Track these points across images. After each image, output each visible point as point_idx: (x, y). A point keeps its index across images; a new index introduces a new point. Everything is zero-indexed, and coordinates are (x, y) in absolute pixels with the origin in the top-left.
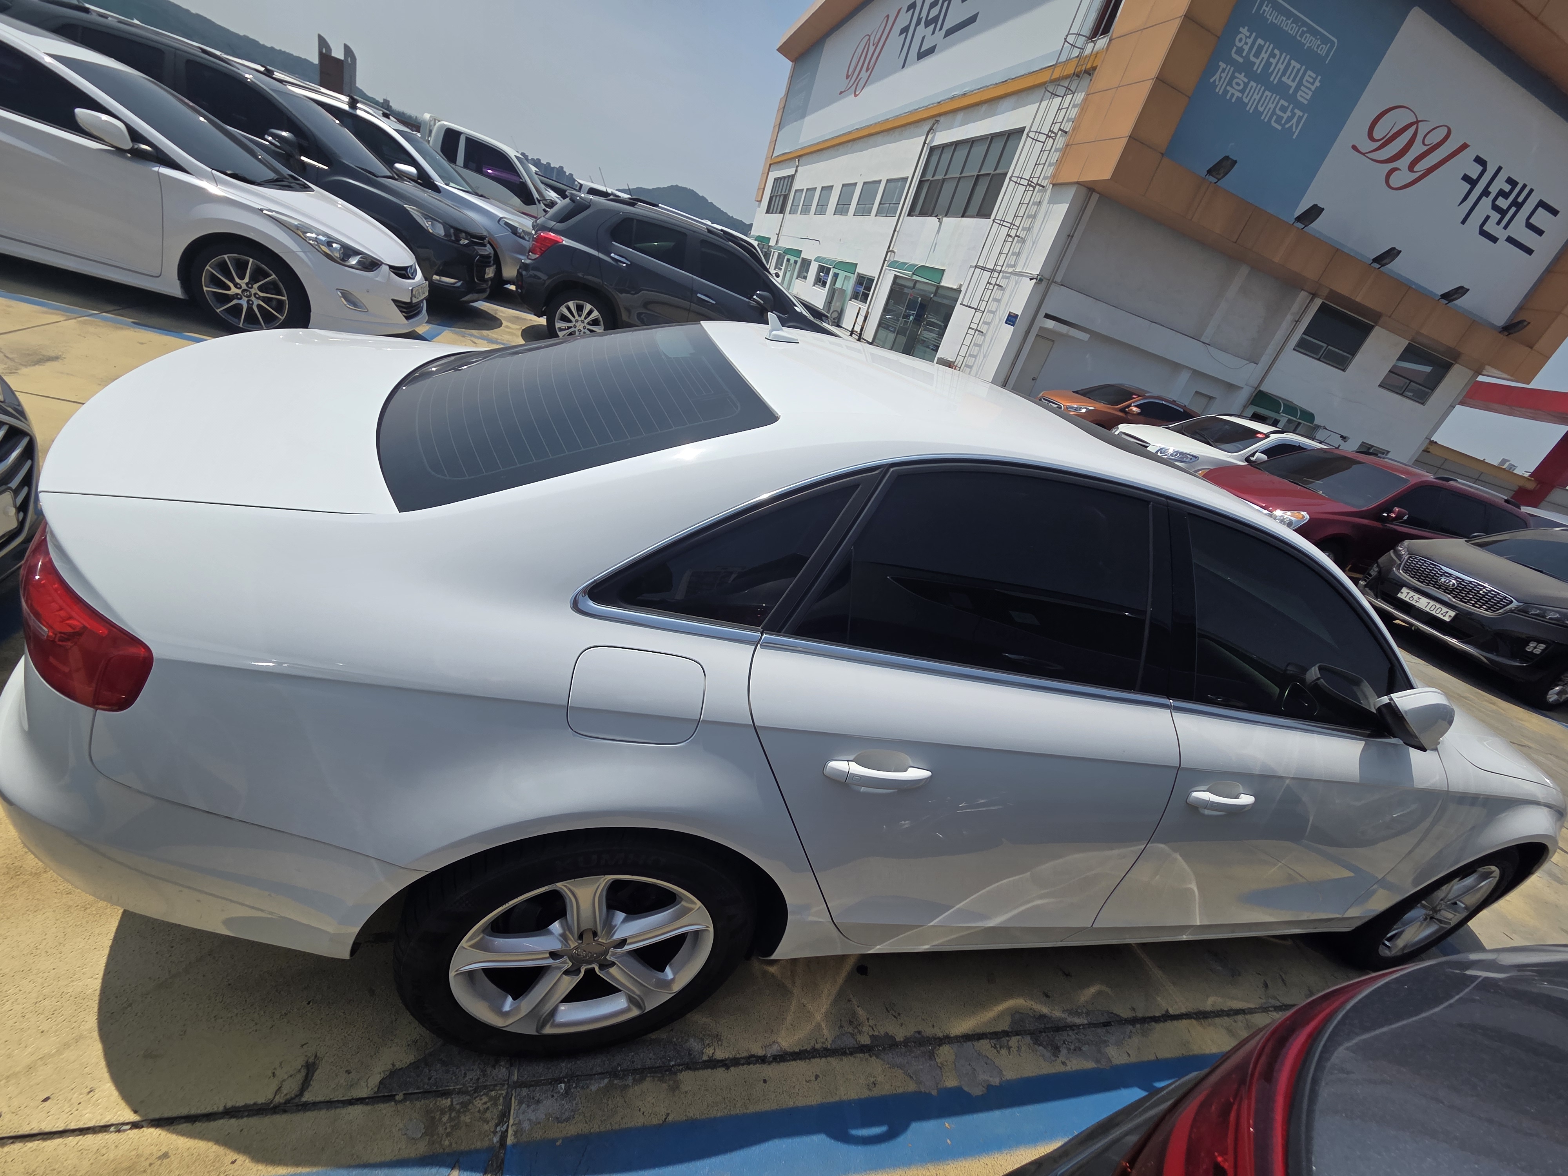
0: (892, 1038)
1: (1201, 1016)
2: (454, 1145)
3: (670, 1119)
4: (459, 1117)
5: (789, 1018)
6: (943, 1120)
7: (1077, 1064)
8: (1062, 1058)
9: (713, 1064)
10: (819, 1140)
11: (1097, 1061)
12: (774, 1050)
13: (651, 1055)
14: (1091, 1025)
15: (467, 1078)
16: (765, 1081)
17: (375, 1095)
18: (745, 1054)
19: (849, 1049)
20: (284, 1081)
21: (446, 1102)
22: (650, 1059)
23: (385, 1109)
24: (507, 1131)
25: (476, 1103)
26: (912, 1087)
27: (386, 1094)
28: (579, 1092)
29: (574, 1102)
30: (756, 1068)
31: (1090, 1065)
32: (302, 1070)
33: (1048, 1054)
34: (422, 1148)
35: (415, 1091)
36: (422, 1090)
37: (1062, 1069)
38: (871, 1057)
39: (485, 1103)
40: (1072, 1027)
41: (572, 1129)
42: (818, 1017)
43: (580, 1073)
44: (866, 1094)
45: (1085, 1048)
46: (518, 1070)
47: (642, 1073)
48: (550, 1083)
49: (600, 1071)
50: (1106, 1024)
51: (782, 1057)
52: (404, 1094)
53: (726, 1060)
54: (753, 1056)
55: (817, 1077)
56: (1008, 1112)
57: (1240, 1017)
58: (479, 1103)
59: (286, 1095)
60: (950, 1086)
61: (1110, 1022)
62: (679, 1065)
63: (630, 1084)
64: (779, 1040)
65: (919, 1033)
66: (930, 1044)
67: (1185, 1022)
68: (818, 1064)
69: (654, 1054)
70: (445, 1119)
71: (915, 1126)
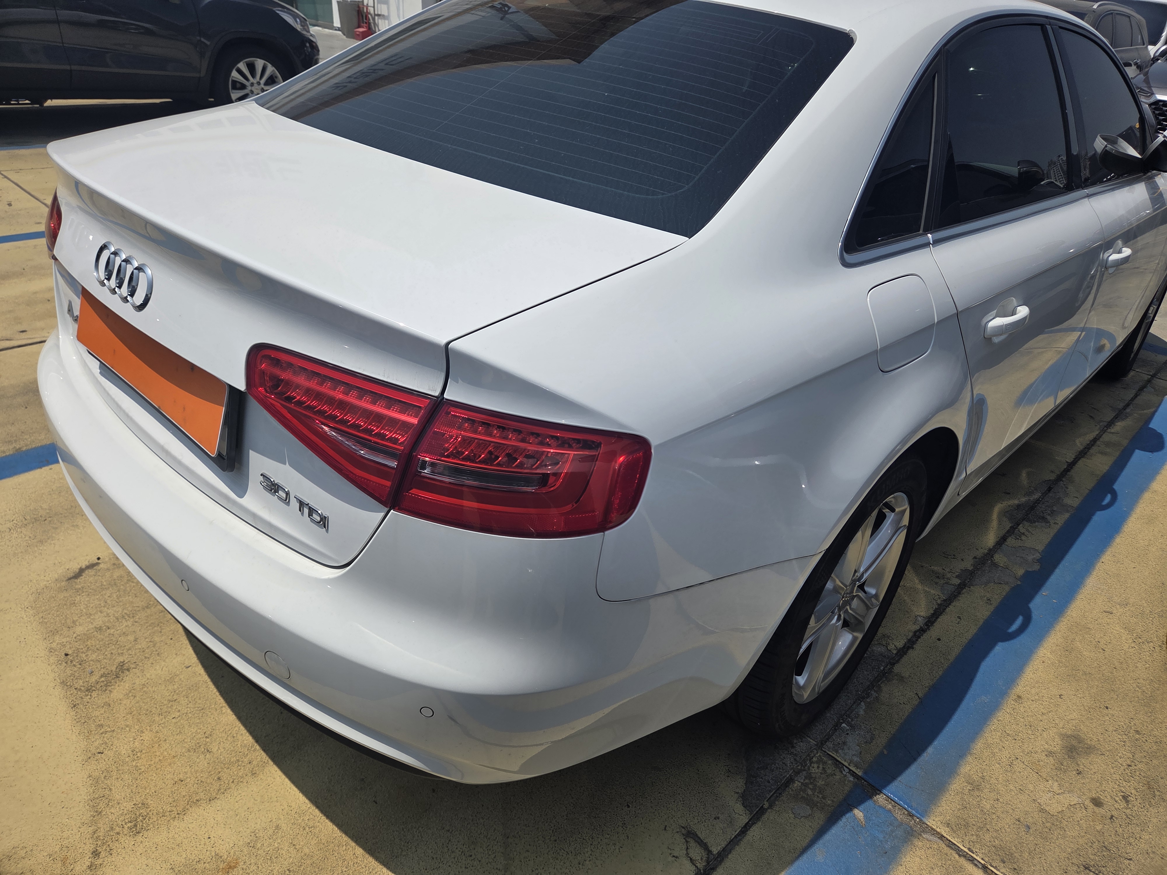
0: (966, 570)
1: (1083, 454)
2: (835, 800)
3: (920, 695)
4: (816, 785)
5: (906, 598)
6: (1040, 593)
7: (1062, 519)
8: (1052, 522)
9: (903, 651)
10: (1000, 648)
11: (1068, 511)
12: (921, 621)
13: (865, 672)
14: (1045, 494)
15: (789, 765)
16: (939, 639)
17: (752, 815)
18: (911, 634)
19: (954, 592)
20: (687, 854)
21: (797, 784)
22: (868, 675)
23: (770, 815)
24: (850, 770)
25: (813, 771)
26: (1007, 588)
27: (757, 809)
28: (857, 721)
29: (863, 727)
30: (925, 636)
31: (1067, 516)
32: (689, 840)
33: (1043, 524)
34: (820, 818)
35: (771, 794)
36: (774, 791)
37: (1058, 527)
38: (970, 588)
39: (818, 767)
40: (1037, 501)
41: (881, 740)
42: (920, 587)
43: (844, 712)
44: (992, 608)
45: (1055, 508)
46: (809, 737)
47: (875, 684)
48: (836, 730)
49: (852, 702)
50: (1050, 489)
51: (930, 621)
52: (767, 801)
53: (905, 644)
54: (915, 632)
55: (959, 617)
56: (1061, 566)
57: (1098, 443)
58: (815, 769)
59: (702, 859)
60: (1022, 574)
61: (1050, 487)
62: (886, 667)
63: (877, 695)
64: (917, 613)
65: (975, 558)
66: (987, 560)
67: (1081, 463)
68: (952, 610)
69: (867, 671)
70: (810, 792)
71: (1032, 605)
